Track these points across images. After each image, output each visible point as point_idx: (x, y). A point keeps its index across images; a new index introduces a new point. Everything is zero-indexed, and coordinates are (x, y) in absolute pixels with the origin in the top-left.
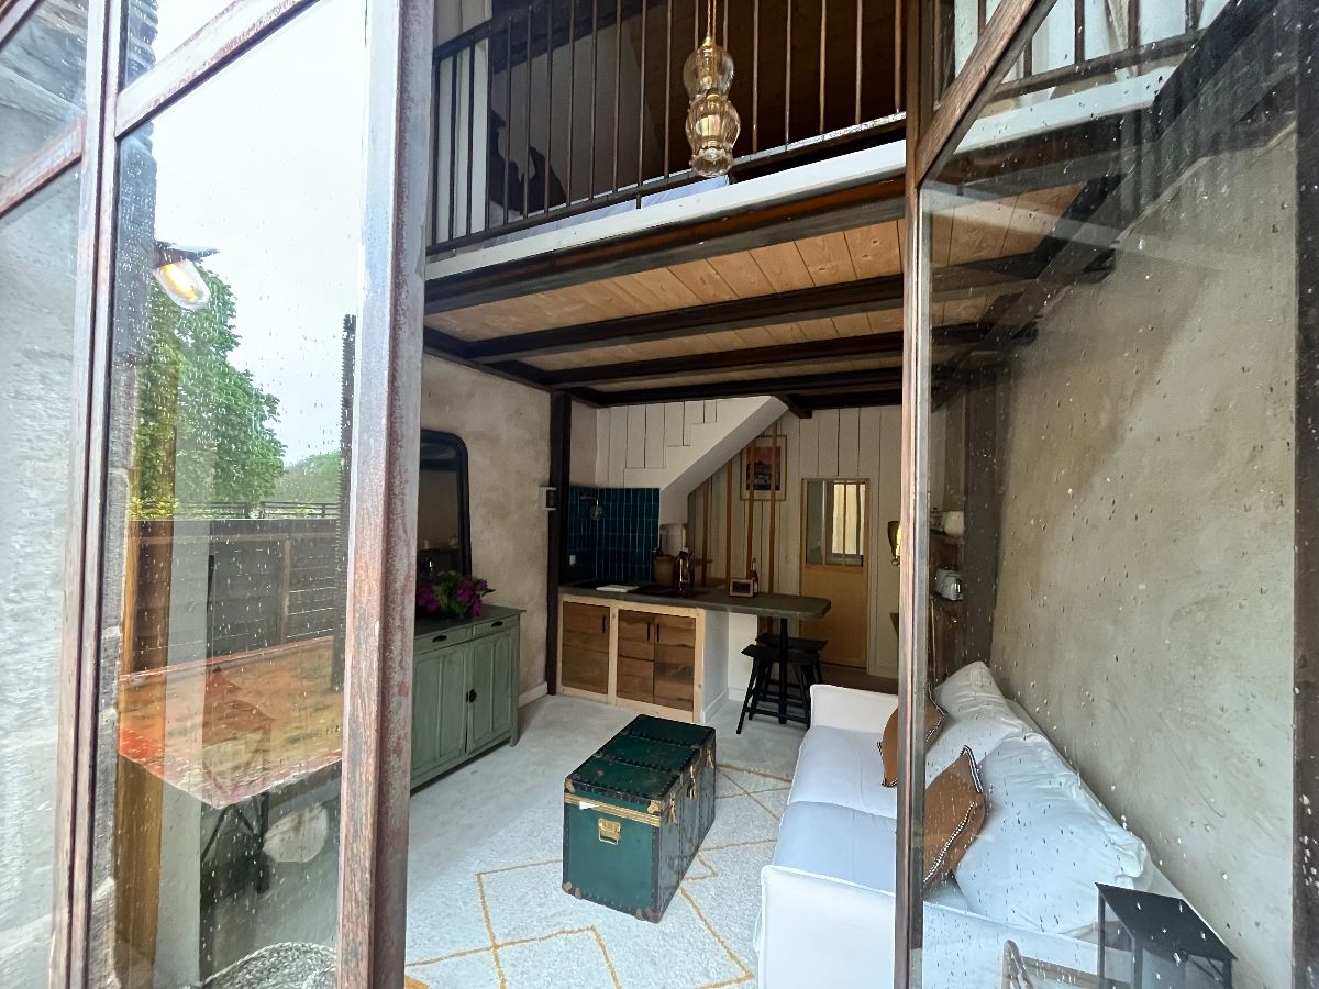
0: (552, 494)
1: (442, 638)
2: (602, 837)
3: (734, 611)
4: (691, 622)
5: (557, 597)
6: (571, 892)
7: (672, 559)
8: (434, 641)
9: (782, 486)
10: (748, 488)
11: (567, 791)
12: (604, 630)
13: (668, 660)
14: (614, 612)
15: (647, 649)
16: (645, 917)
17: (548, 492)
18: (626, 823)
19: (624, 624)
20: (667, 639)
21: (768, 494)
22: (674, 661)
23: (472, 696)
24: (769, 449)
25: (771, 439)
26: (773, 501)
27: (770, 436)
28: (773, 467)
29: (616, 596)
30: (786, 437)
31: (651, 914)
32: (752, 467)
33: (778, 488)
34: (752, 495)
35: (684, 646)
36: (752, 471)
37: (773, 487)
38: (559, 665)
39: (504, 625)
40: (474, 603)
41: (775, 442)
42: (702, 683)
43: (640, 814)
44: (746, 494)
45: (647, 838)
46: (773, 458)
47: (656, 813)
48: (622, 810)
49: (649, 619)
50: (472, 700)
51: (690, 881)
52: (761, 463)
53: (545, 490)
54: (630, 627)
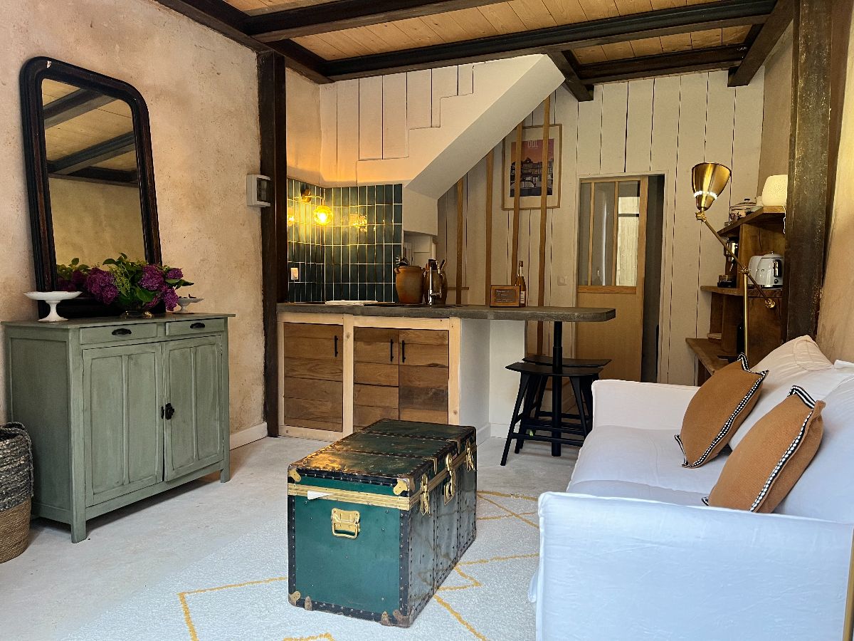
0: (265, 185)
1: (125, 332)
2: (336, 531)
3: (498, 317)
4: (444, 335)
5: (275, 316)
6: (300, 603)
7: (418, 270)
8: (114, 333)
9: (555, 191)
10: (512, 195)
11: (291, 480)
12: (336, 353)
13: (417, 383)
14: (349, 331)
15: (390, 373)
16: (393, 622)
17: (260, 181)
18: (366, 510)
19: (361, 345)
20: (416, 358)
21: (536, 201)
22: (422, 384)
23: (168, 412)
24: (540, 142)
25: (542, 129)
26: (544, 209)
27: (541, 126)
28: (545, 165)
29: (352, 311)
30: (561, 126)
31: (400, 617)
32: (518, 166)
33: (550, 192)
34: (517, 203)
35: (436, 365)
36: (518, 173)
37: (544, 191)
38: (282, 400)
39: (205, 330)
40: (166, 293)
41: (547, 132)
42: (458, 409)
43: (386, 497)
44: (510, 202)
45: (394, 525)
46: (545, 153)
47: (404, 494)
48: (363, 494)
49: (392, 336)
50: (169, 417)
51: (448, 590)
52: (529, 161)
53: (254, 178)
54: (369, 347)
